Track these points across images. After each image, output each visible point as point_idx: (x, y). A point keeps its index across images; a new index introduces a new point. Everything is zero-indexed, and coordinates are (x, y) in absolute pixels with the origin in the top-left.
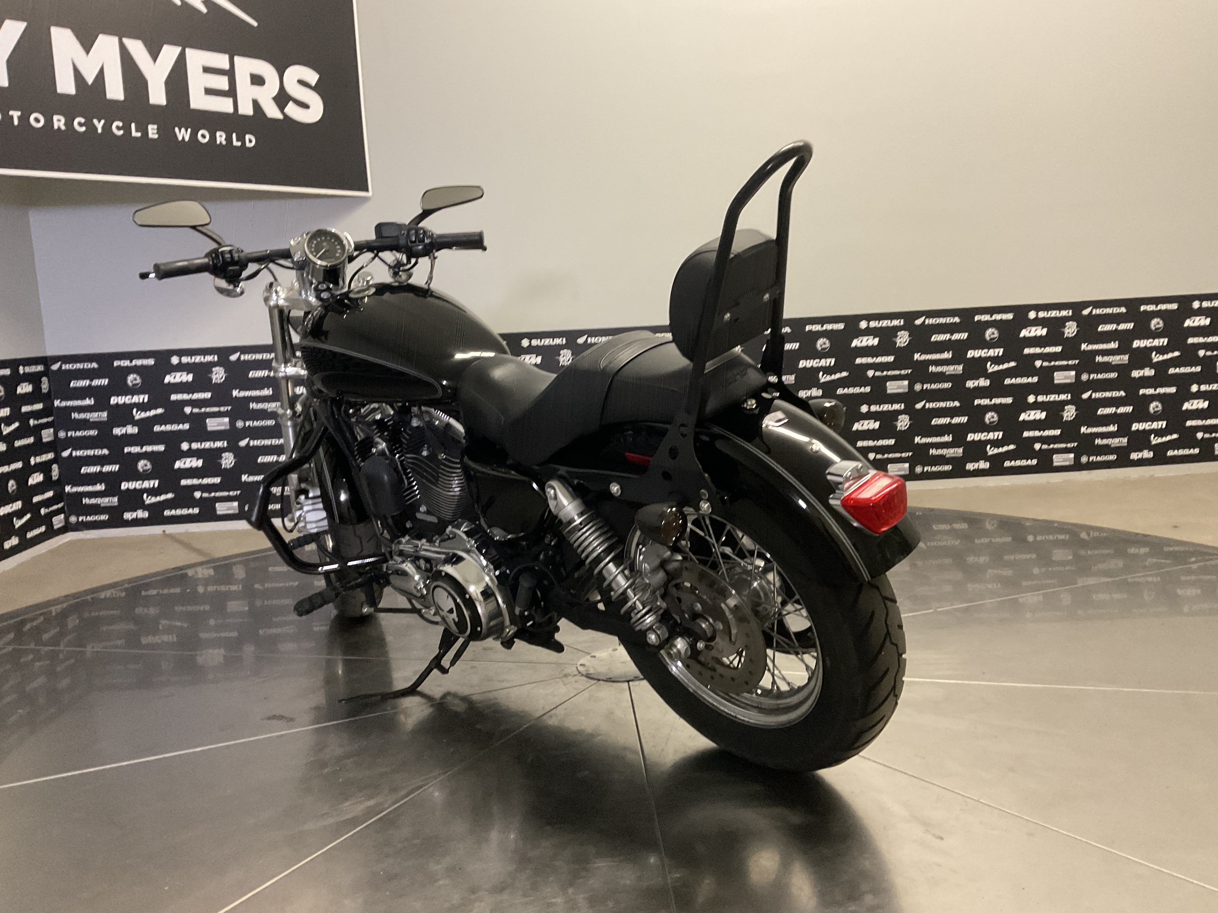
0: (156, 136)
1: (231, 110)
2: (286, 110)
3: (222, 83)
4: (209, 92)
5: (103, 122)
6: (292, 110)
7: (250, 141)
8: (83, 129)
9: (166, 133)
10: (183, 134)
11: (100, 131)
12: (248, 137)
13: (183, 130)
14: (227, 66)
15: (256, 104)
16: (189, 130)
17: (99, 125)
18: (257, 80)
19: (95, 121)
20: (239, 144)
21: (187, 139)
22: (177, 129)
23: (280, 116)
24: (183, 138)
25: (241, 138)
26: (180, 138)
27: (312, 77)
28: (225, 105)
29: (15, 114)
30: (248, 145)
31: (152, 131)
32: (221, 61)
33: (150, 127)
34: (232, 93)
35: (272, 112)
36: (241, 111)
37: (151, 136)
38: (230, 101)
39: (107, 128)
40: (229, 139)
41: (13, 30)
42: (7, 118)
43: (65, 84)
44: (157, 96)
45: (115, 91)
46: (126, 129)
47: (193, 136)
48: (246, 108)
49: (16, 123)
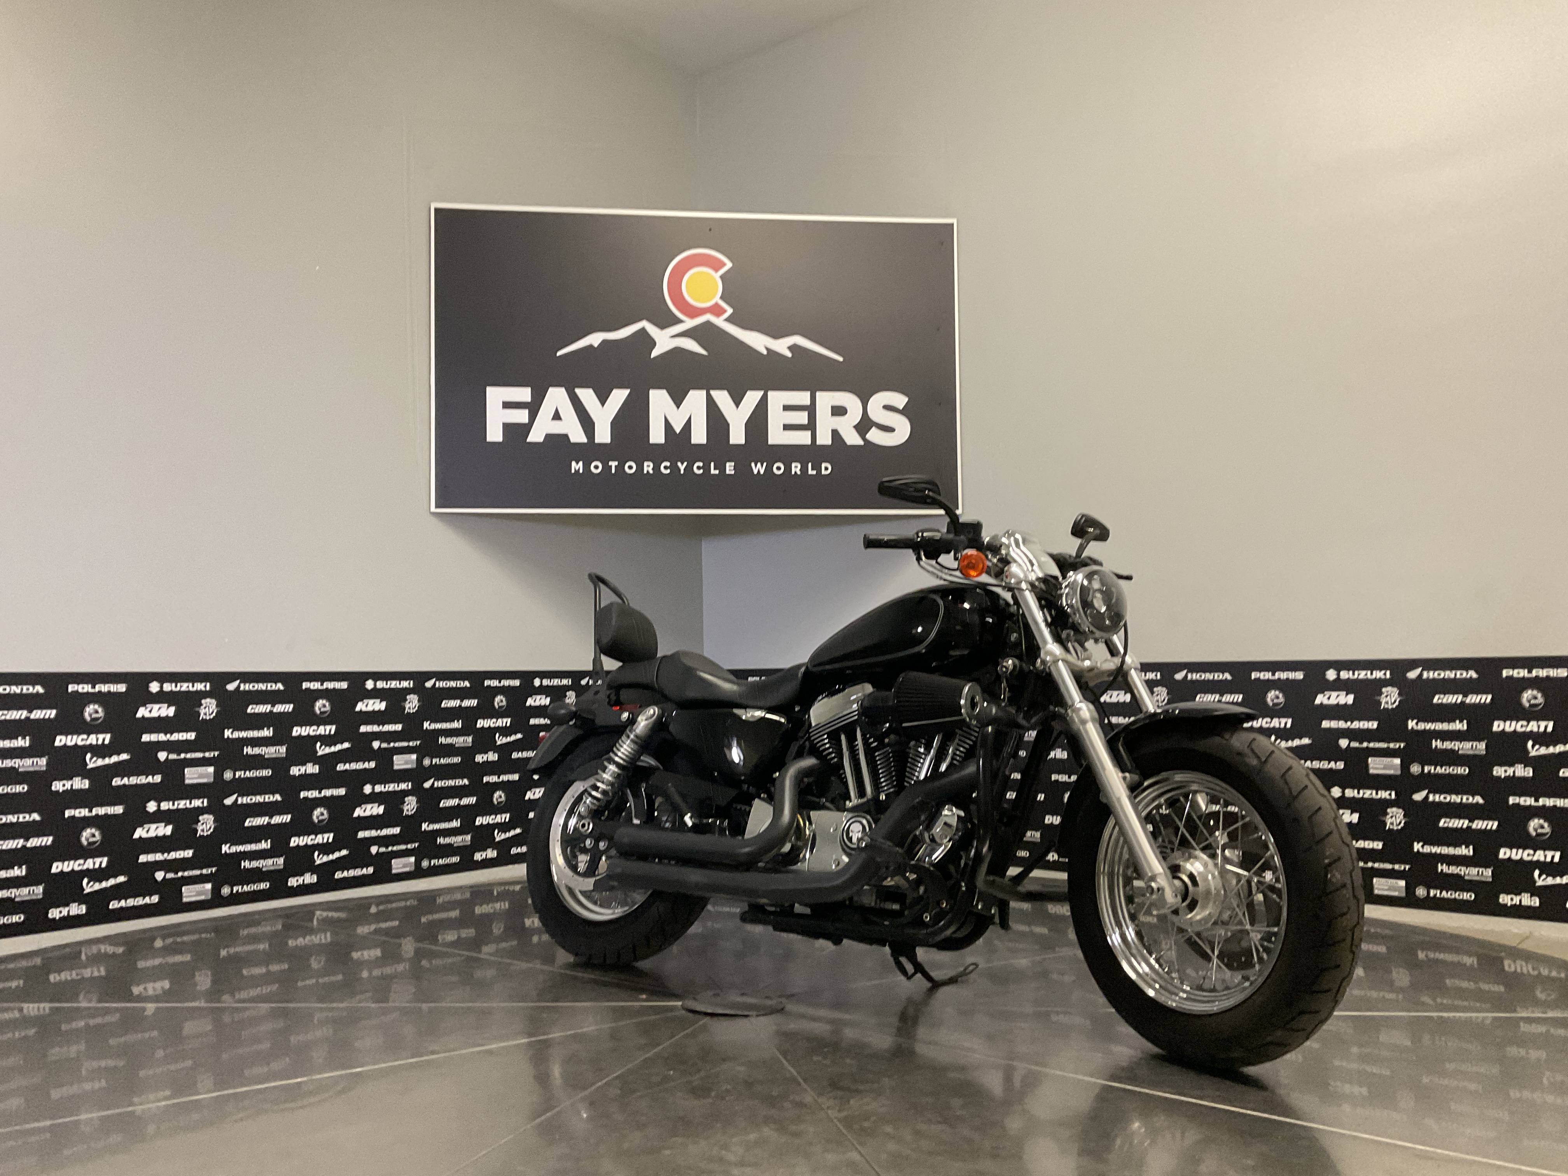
0: (733, 472)
1: (809, 442)
2: (869, 436)
3: (802, 418)
4: (787, 427)
5: (685, 464)
6: (875, 436)
7: (826, 469)
8: (668, 471)
9: (743, 469)
10: (758, 468)
11: (682, 472)
12: (823, 465)
13: (759, 465)
14: (807, 402)
15: (835, 434)
16: (765, 464)
17: (682, 467)
18: (839, 411)
19: (679, 464)
20: (814, 472)
21: (762, 472)
22: (753, 465)
23: (861, 443)
24: (759, 471)
25: (816, 467)
26: (756, 472)
27: (900, 400)
28: (803, 438)
29: (613, 464)
30: (824, 472)
31: (730, 468)
32: (803, 398)
33: (728, 464)
34: (811, 426)
35: (852, 439)
36: (820, 441)
37: (728, 472)
38: (809, 433)
39: (689, 469)
40: (804, 469)
41: (618, 397)
42: (606, 468)
43: (657, 436)
44: (737, 436)
45: (699, 436)
46: (706, 468)
47: (769, 469)
48: (824, 439)
49: (613, 471)
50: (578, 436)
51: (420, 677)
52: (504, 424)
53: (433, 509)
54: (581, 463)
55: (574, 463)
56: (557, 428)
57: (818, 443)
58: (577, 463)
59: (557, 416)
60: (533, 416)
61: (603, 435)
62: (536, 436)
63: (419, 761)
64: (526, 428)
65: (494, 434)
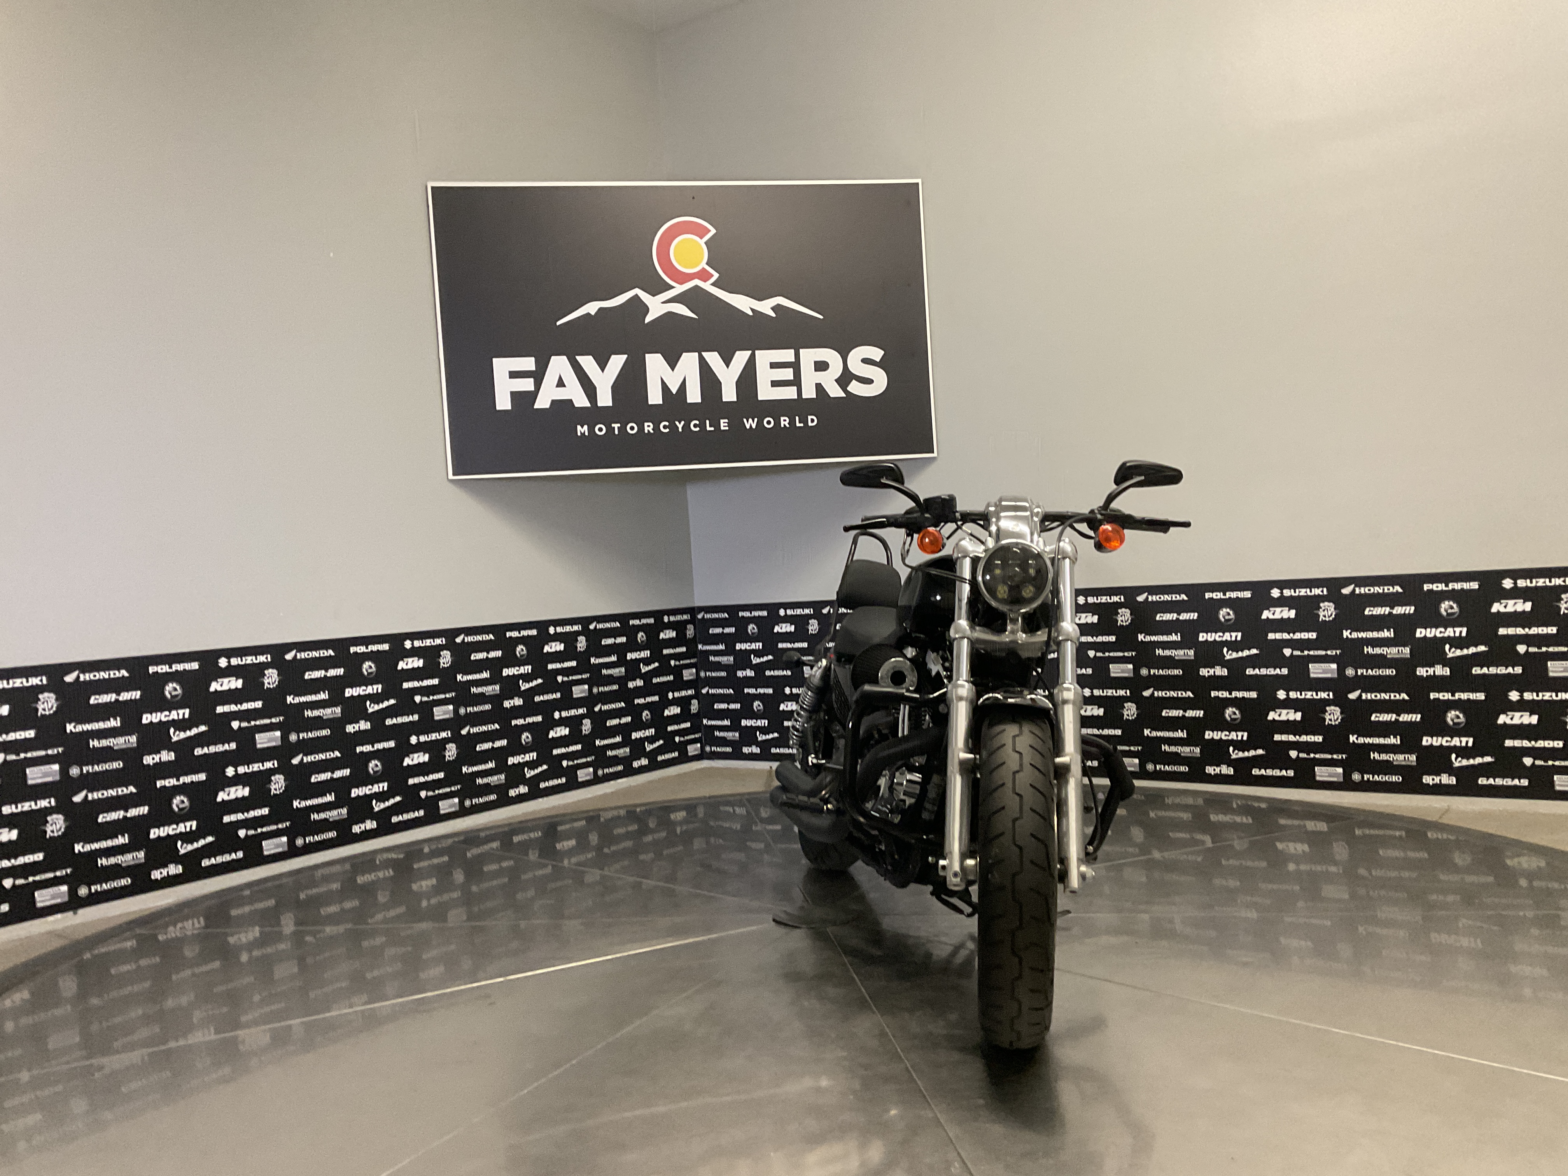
0: (727, 428)
1: (795, 396)
2: (850, 388)
3: (788, 374)
4: (775, 384)
5: (683, 423)
6: (855, 388)
7: (812, 421)
8: (667, 430)
9: (736, 425)
10: (750, 423)
11: (680, 430)
12: (810, 417)
13: (750, 420)
14: (792, 359)
15: (819, 387)
16: (756, 420)
17: (680, 426)
18: (821, 366)
19: (677, 423)
20: (802, 425)
21: (754, 426)
22: (745, 420)
23: (842, 394)
24: (751, 426)
25: (804, 420)
26: (748, 427)
27: (877, 354)
28: (790, 393)
29: (616, 426)
30: (810, 424)
31: (724, 424)
32: (788, 355)
33: (722, 421)
34: (796, 382)
35: (835, 392)
36: (805, 395)
37: (722, 428)
38: (795, 388)
39: (686, 427)
40: (792, 422)
41: (617, 362)
42: (610, 430)
43: (655, 397)
44: (729, 394)
45: (694, 396)
46: (702, 426)
47: (760, 424)
48: (809, 392)
49: (616, 432)
50: (581, 401)
51: (450, 634)
52: (512, 393)
53: (451, 477)
54: (586, 427)
55: (579, 427)
56: (561, 394)
57: (804, 397)
58: (582, 427)
59: (561, 383)
60: (538, 385)
61: (605, 399)
62: (542, 402)
63: (456, 711)
64: (533, 396)
65: (503, 403)
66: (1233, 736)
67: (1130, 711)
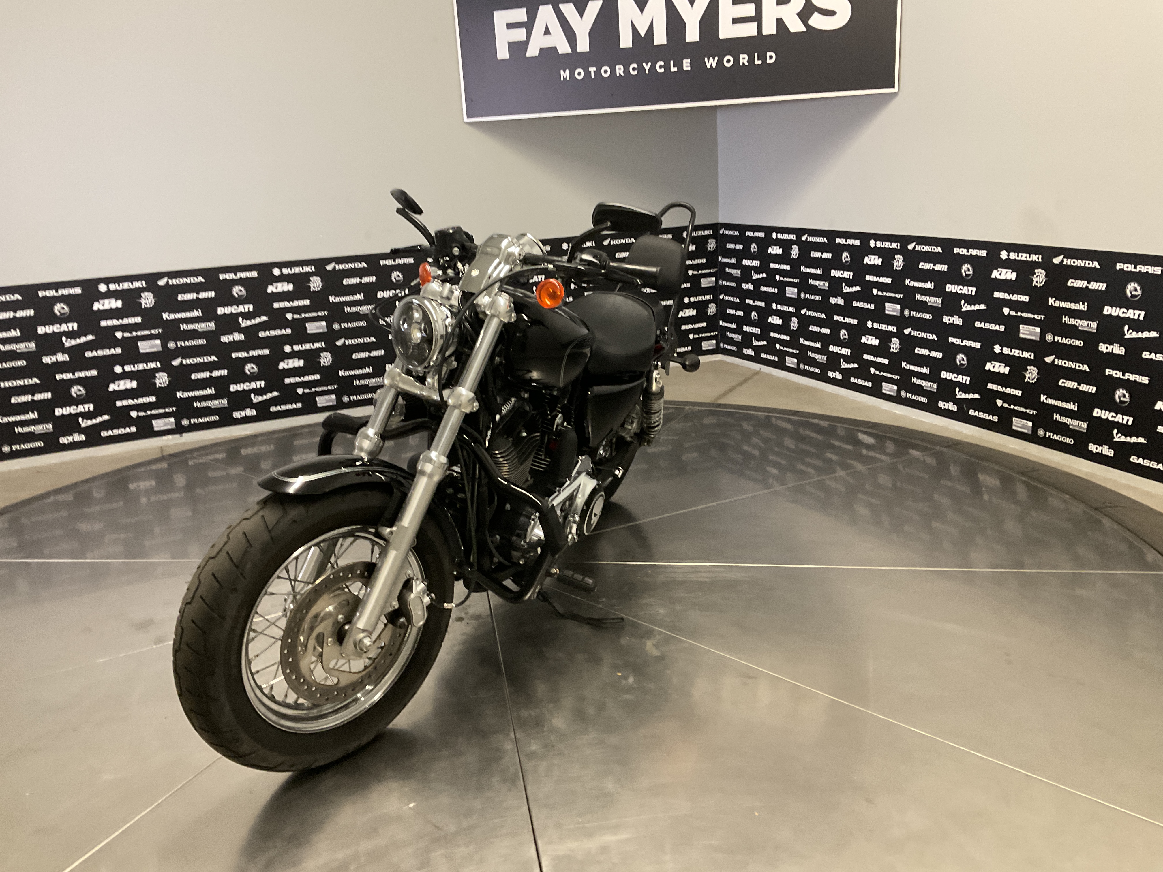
0: (689, 69)
1: (755, 33)
2: (812, 22)
3: (749, 10)
4: (736, 21)
5: (649, 64)
6: (817, 21)
7: (771, 57)
8: (635, 73)
9: (698, 64)
10: (711, 63)
11: (647, 72)
12: (769, 54)
13: (711, 59)
15: (780, 22)
16: (716, 58)
17: (647, 67)
19: (644, 64)
20: (760, 62)
21: (714, 66)
22: (706, 59)
23: (804, 29)
24: (711, 65)
25: (762, 57)
26: (708, 66)
28: (750, 30)
29: (592, 70)
30: (769, 61)
31: (686, 65)
33: (685, 61)
34: (758, 18)
35: (796, 26)
36: (765, 32)
37: (685, 69)
38: (755, 24)
39: (653, 68)
40: (751, 60)
41: (593, 9)
42: (587, 73)
43: (626, 41)
44: (692, 34)
45: (660, 38)
46: (667, 67)
47: (720, 62)
48: (769, 29)
49: (593, 76)
50: (564, 48)
52: (510, 44)
53: (466, 119)
54: (567, 71)
55: (562, 72)
56: (548, 42)
57: (764, 33)
58: (565, 71)
59: (547, 32)
60: (529, 34)
61: (583, 45)
62: (533, 51)
64: (524, 45)
65: (503, 53)
66: (1119, 418)
67: (1032, 374)
